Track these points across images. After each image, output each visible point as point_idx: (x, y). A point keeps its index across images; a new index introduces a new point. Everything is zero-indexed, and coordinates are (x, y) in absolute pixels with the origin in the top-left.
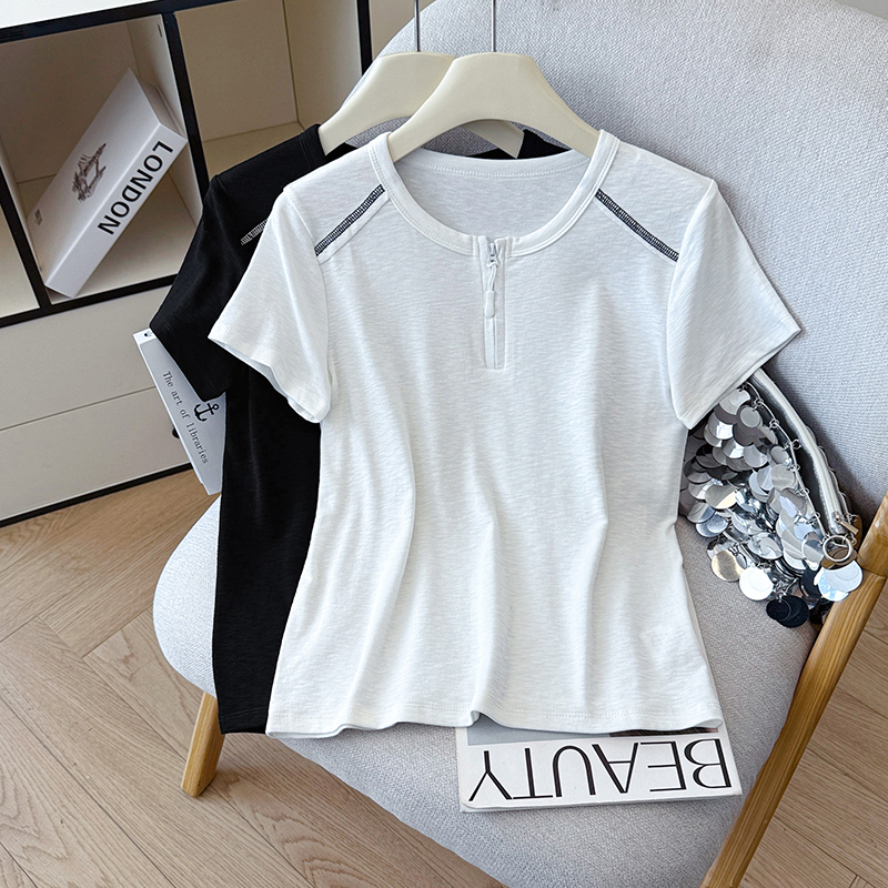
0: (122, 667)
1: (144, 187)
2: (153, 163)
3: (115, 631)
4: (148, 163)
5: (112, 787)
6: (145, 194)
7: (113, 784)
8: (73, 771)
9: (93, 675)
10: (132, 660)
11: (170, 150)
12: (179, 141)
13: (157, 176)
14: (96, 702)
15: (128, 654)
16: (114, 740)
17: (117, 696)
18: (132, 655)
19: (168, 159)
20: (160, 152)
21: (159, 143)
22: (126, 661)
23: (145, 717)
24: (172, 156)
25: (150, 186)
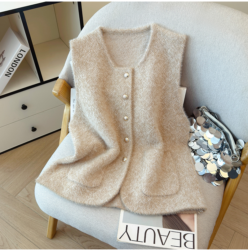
0: (27, 199)
1: (18, 63)
2: (20, 56)
3: (23, 188)
4: (18, 56)
5: (30, 233)
6: (18, 65)
7: (30, 232)
8: (18, 230)
9: (19, 202)
10: (30, 196)
11: (25, 52)
12: (27, 49)
13: (21, 59)
14: (21, 209)
15: (28, 194)
16: (28, 219)
17: (27, 207)
18: (29, 195)
19: (24, 54)
20: (22, 52)
21: (21, 50)
22: (28, 196)
23: (36, 212)
24: (26, 53)
25: (19, 62)
